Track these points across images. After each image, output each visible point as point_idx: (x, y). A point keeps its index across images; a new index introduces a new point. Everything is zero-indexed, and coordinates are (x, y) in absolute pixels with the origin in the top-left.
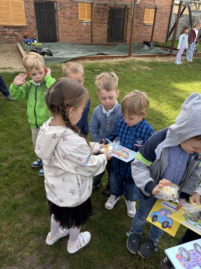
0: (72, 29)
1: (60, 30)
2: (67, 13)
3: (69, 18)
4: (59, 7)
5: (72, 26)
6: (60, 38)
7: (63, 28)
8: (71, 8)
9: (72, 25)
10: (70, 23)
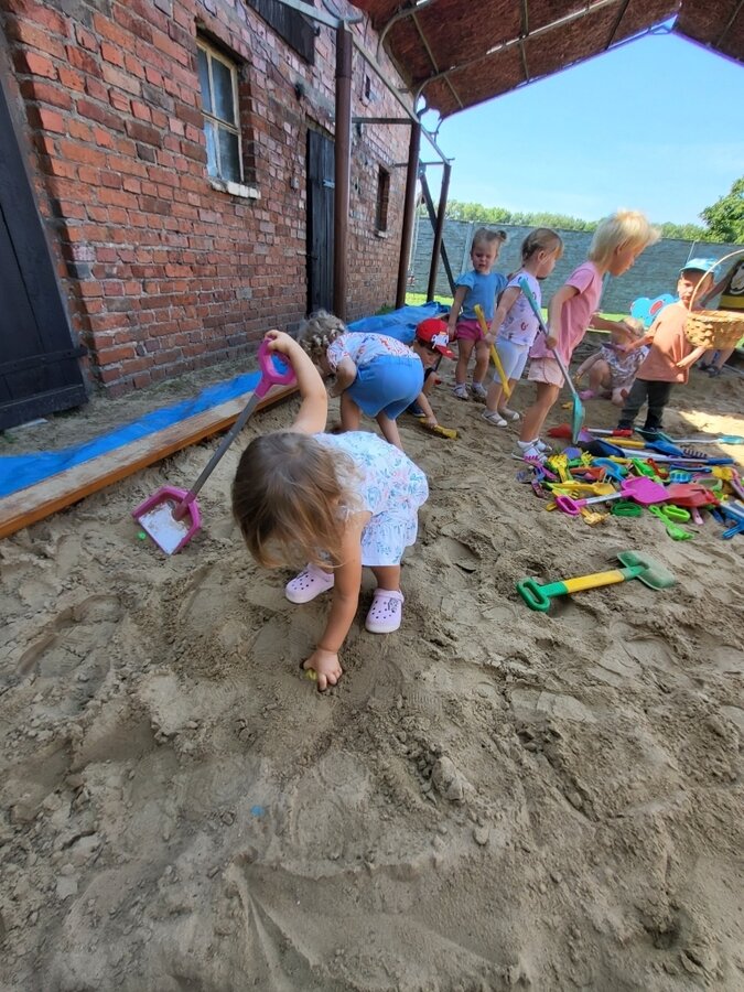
0: (167, 239)
1: (83, 254)
3: (139, 133)
5: (167, 220)
6: (98, 334)
7: (103, 230)
8: (138, 30)
9: (165, 210)
10: (149, 188)
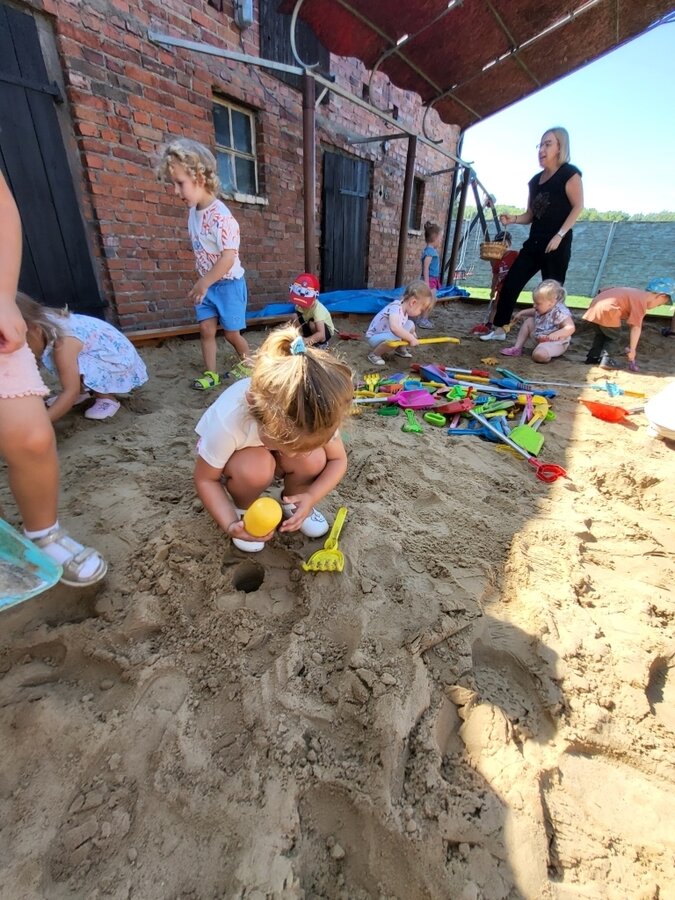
2: (140, 130)
4: (81, 67)
5: (180, 221)
8: (162, 100)
9: (179, 213)
